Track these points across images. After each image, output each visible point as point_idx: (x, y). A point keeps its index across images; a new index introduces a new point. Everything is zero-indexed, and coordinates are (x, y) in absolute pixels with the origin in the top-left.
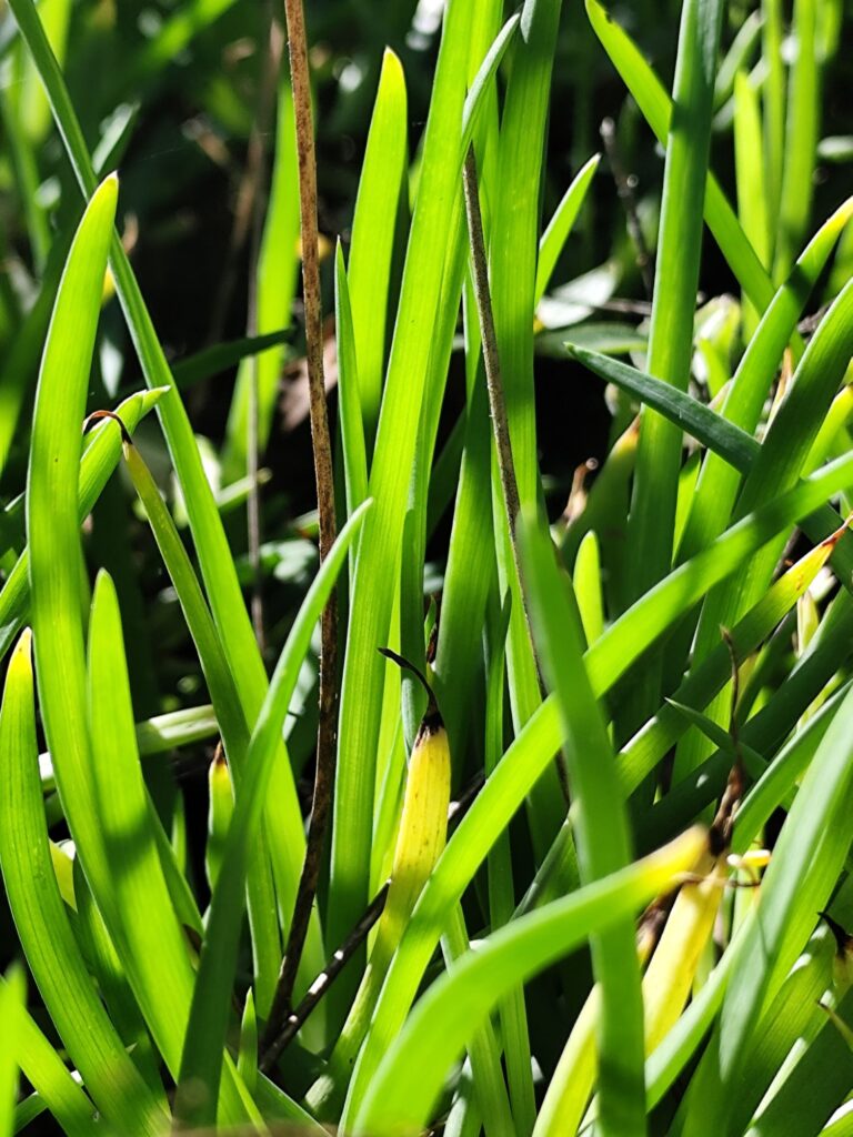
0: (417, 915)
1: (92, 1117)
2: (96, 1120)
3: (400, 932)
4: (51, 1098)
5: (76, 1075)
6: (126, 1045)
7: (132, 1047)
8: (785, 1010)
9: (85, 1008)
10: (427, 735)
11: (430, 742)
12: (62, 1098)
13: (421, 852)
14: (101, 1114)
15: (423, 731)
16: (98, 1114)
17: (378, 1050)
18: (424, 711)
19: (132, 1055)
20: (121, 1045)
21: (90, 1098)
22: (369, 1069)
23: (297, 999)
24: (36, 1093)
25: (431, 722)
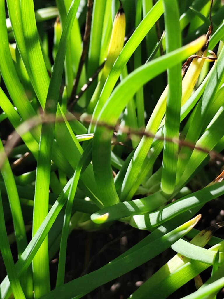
0: (114, 66)
1: (20, 119)
2: (21, 121)
3: (109, 72)
4: (8, 114)
5: (15, 108)
6: (30, 100)
7: (31, 101)
8: (218, 98)
9: (18, 89)
10: (119, 15)
11: (120, 17)
12: (11, 114)
13: (116, 49)
14: (22, 119)
15: (118, 13)
16: (21, 119)
17: (101, 105)
18: (118, 8)
19: (31, 103)
20: (28, 100)
21: (19, 114)
22: (99, 110)
23: (78, 91)
24: (4, 113)
25: (121, 11)
